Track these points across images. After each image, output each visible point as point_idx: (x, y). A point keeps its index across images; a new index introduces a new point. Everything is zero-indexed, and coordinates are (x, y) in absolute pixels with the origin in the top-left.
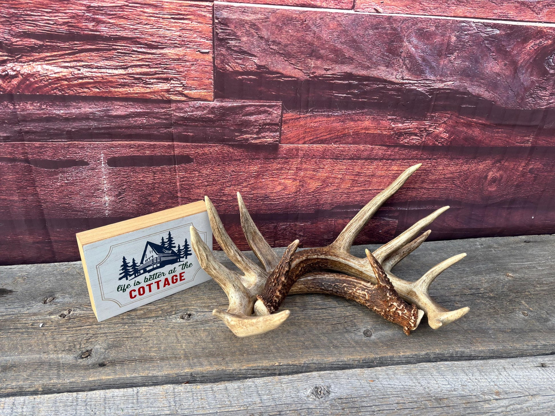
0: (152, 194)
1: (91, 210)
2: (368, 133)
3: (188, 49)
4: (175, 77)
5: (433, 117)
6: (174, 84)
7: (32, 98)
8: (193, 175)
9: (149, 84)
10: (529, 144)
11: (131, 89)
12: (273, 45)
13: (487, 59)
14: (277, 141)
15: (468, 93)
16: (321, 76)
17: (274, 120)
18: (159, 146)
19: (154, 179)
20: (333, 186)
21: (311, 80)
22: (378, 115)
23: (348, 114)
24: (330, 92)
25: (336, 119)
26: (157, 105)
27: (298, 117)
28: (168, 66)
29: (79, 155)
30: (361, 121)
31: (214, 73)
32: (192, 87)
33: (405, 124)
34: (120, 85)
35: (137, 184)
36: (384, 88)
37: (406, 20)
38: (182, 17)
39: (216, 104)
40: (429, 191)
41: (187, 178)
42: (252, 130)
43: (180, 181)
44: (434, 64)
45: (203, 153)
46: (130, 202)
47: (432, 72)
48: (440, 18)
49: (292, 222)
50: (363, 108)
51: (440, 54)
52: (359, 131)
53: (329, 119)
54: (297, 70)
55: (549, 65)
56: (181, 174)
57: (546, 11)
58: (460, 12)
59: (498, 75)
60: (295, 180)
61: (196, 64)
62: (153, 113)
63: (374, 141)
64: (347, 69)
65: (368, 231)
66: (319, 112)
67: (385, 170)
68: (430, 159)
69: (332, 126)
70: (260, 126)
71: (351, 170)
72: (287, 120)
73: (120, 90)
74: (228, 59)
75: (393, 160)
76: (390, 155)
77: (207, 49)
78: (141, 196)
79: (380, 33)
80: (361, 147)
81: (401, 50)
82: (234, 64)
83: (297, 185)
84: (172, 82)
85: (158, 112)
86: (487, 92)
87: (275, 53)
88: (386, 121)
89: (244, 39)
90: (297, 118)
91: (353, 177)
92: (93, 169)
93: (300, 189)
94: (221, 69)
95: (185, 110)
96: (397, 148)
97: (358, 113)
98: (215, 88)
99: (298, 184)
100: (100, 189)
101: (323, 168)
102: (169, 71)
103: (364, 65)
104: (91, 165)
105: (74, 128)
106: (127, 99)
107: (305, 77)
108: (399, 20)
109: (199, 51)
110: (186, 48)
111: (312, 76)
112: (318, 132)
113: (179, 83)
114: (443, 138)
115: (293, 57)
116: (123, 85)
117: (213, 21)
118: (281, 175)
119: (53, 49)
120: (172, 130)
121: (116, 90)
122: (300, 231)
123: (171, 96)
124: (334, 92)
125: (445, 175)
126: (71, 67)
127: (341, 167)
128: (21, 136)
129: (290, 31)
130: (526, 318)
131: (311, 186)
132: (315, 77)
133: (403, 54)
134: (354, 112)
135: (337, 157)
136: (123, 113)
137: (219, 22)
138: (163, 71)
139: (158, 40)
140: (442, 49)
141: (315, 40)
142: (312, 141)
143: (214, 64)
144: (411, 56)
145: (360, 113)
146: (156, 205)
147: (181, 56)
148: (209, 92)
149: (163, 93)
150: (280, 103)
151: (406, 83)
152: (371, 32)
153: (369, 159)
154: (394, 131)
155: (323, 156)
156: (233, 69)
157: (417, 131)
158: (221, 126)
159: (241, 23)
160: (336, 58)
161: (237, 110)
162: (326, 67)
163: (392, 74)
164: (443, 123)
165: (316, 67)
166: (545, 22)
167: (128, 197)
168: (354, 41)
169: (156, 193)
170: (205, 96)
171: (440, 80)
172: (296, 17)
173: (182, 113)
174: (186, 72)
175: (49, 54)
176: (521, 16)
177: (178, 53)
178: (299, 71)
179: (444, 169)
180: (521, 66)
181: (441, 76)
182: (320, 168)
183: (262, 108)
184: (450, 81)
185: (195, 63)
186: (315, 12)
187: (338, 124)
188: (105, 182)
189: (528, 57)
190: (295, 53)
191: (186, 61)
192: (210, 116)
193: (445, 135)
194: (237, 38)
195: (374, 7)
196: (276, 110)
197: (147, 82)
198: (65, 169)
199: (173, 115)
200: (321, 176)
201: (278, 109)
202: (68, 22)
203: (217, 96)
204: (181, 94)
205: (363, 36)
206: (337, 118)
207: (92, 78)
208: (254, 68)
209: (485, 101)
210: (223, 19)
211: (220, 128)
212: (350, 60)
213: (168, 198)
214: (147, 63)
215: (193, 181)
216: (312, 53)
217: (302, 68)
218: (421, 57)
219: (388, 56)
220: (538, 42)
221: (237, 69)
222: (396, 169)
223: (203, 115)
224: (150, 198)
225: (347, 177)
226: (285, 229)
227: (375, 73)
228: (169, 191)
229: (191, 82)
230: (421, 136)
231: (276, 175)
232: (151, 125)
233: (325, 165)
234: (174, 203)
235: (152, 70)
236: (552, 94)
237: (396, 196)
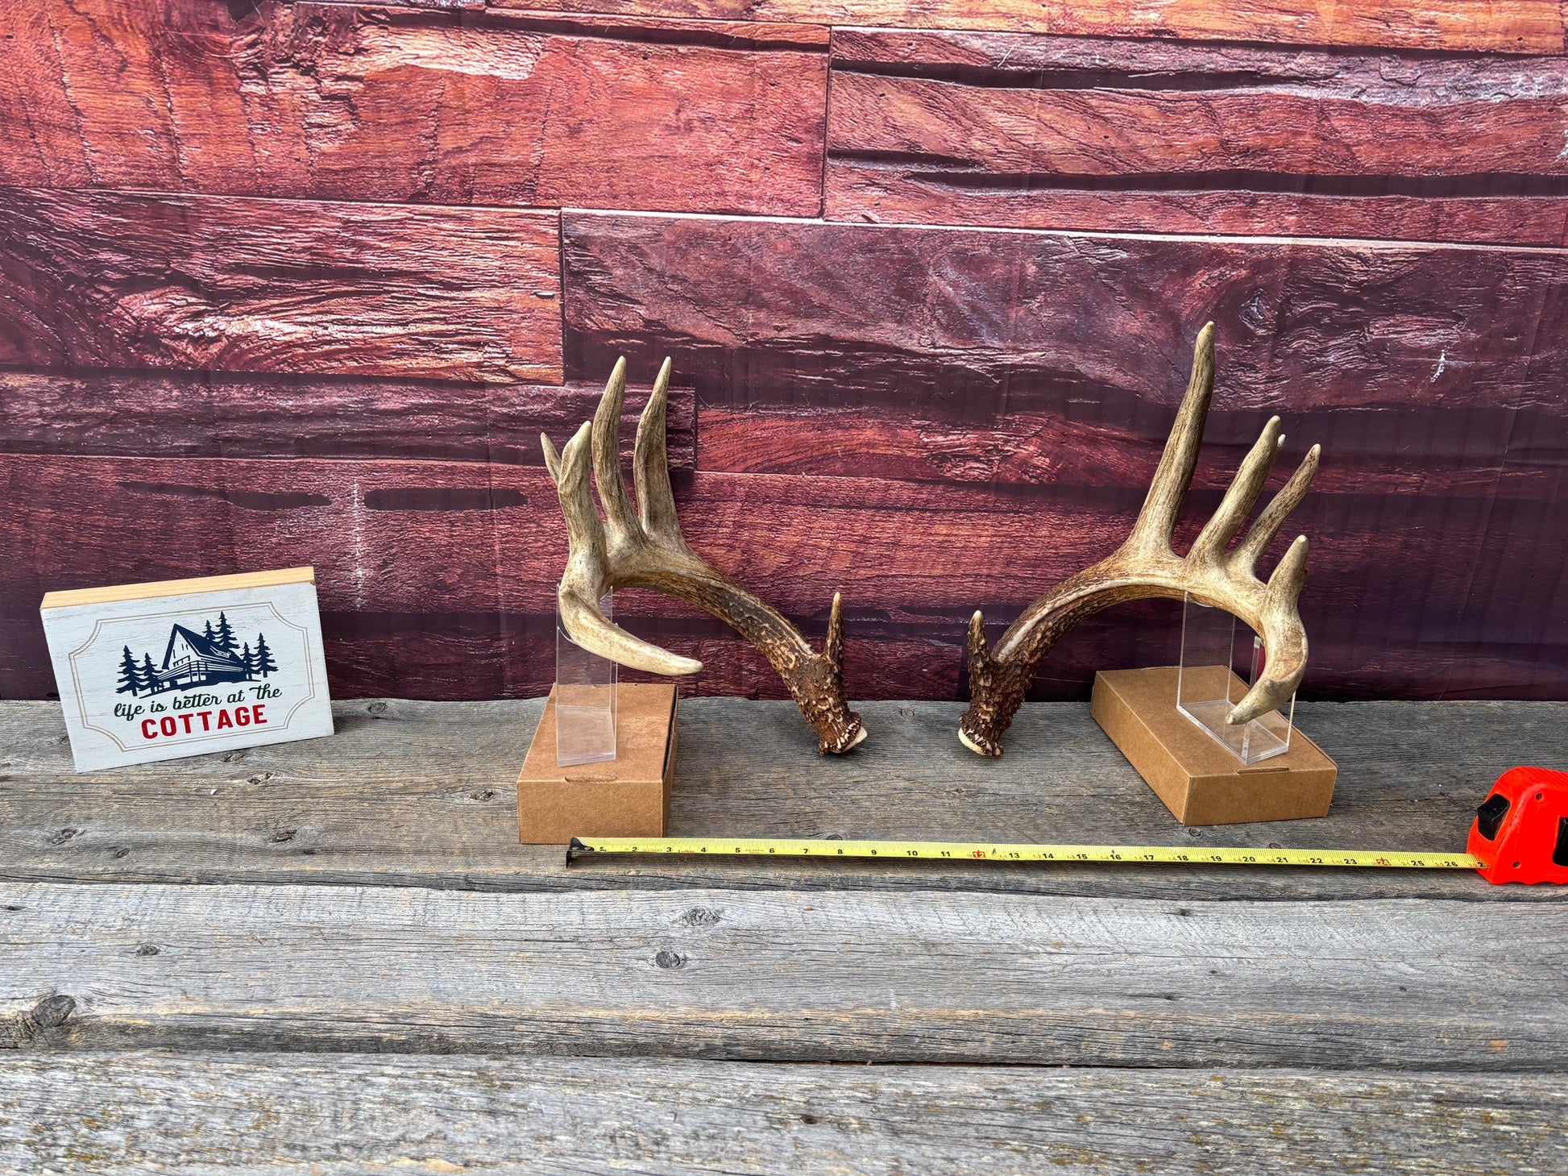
0: (446, 568)
1: (328, 596)
2: (874, 454)
3: (516, 291)
4: (492, 341)
5: (1009, 423)
6: (490, 353)
7: (242, 379)
8: (526, 531)
9: (446, 352)
11: (414, 362)
12: (673, 283)
13: (1111, 309)
14: (689, 464)
15: (1079, 375)
16: (770, 341)
17: (681, 423)
18: (463, 471)
19: (452, 536)
20: (815, 564)
21: (750, 349)
22: (892, 419)
23: (830, 414)
24: (788, 371)
25: (805, 424)
26: (460, 392)
27: (729, 417)
28: (479, 321)
29: (314, 484)
30: (857, 428)
31: (564, 334)
32: (524, 358)
33: (951, 437)
34: (394, 354)
35: (419, 545)
36: (898, 364)
37: (927, 234)
38: (505, 235)
39: (569, 390)
40: (1026, 583)
41: (515, 536)
43: (501, 543)
44: (996, 317)
45: (545, 486)
46: (403, 583)
47: (994, 332)
48: (998, 230)
50: (859, 404)
51: (1006, 298)
52: (854, 450)
53: (792, 424)
54: (720, 330)
55: (1252, 320)
56: (502, 527)
57: (1219, 212)
58: (1038, 220)
59: (1140, 339)
60: (731, 548)
61: (529, 318)
62: (453, 406)
63: (889, 470)
64: (819, 327)
65: (898, 669)
66: (770, 409)
68: (1017, 512)
69: (798, 437)
71: (849, 531)
72: (707, 423)
73: (394, 363)
74: (588, 309)
75: (935, 511)
76: (928, 501)
77: (550, 290)
78: (425, 571)
79: (877, 259)
80: (864, 481)
81: (925, 291)
82: (600, 318)
83: (737, 560)
84: (486, 348)
85: (462, 405)
86: (1119, 374)
87: (676, 298)
88: (910, 430)
89: (619, 272)
90: (727, 421)
91: (853, 546)
92: (338, 512)
93: (745, 569)
94: (576, 326)
95: (511, 401)
96: (941, 487)
97: (850, 414)
98: (566, 361)
99: (739, 557)
100: (349, 553)
101: (790, 525)
102: (482, 329)
103: (852, 319)
104: (334, 505)
105: (308, 433)
106: (405, 380)
107: (738, 342)
108: (913, 234)
109: (535, 294)
110: (511, 289)
111: (750, 340)
112: (773, 448)
113: (499, 350)
114: (1038, 467)
115: (712, 306)
116: (400, 354)
117: (561, 241)
118: (702, 536)
119: (283, 292)
120: (487, 439)
121: (387, 363)
122: (750, 660)
123: (486, 374)
124: (796, 371)
125: (1056, 548)
126: (312, 324)
127: (826, 523)
128: (216, 446)
129: (703, 258)
130: (1194, 839)
131: (767, 562)
132: (758, 342)
133: (929, 299)
134: (840, 411)
135: (816, 503)
136: (398, 406)
137: (572, 242)
138: (469, 330)
139: (462, 275)
140: (1010, 290)
141: (752, 274)
142: (760, 467)
143: (563, 317)
144: (946, 303)
145: (854, 413)
146: (453, 590)
147: (504, 302)
148: (555, 368)
149: (470, 369)
150: (691, 391)
151: (942, 355)
152: (860, 258)
153: (883, 508)
154: (929, 450)
155: (787, 498)
156: (599, 327)
157: (978, 451)
159: (612, 245)
160: (796, 307)
162: (777, 325)
163: (911, 337)
164: (1034, 435)
165: (759, 324)
166: (1222, 235)
167: (400, 571)
168: (828, 274)
169: (453, 565)
170: (549, 375)
171: (1014, 349)
172: (712, 233)
173: (505, 407)
174: (512, 332)
175: (276, 302)
176: (1167, 224)
177: (497, 298)
178: (724, 330)
179: (1052, 536)
180: (1188, 322)
181: (1014, 340)
182: (782, 524)
184: (1036, 350)
185: (529, 314)
186: (747, 222)
187: (810, 435)
188: (358, 539)
189: (1201, 304)
190: (716, 298)
191: (512, 311)
192: (558, 413)
193: (1043, 462)
194: (606, 271)
195: (863, 212)
196: (683, 404)
197: (442, 348)
198: (288, 511)
199: (489, 411)
200: (787, 542)
201: (688, 401)
202: (312, 248)
203: (569, 377)
204: (503, 371)
205: (845, 265)
206: (807, 421)
207: (346, 342)
208: (639, 325)
209: (1118, 391)
210: (578, 237)
212: (823, 311)
213: (478, 577)
214: (442, 316)
215: (525, 542)
216: (747, 298)
217: (730, 326)
218: (968, 303)
219: (898, 303)
220: (1216, 273)
221: (606, 327)
222: (944, 532)
223: (545, 411)
224: (441, 575)
225: (841, 546)
226: (716, 656)
227: (875, 334)
228: (481, 563)
229: (521, 349)
230: (990, 462)
231: (694, 535)
232: (450, 429)
233: (791, 519)
234: (489, 587)
235: (451, 327)
236: (1271, 379)
237: (953, 592)
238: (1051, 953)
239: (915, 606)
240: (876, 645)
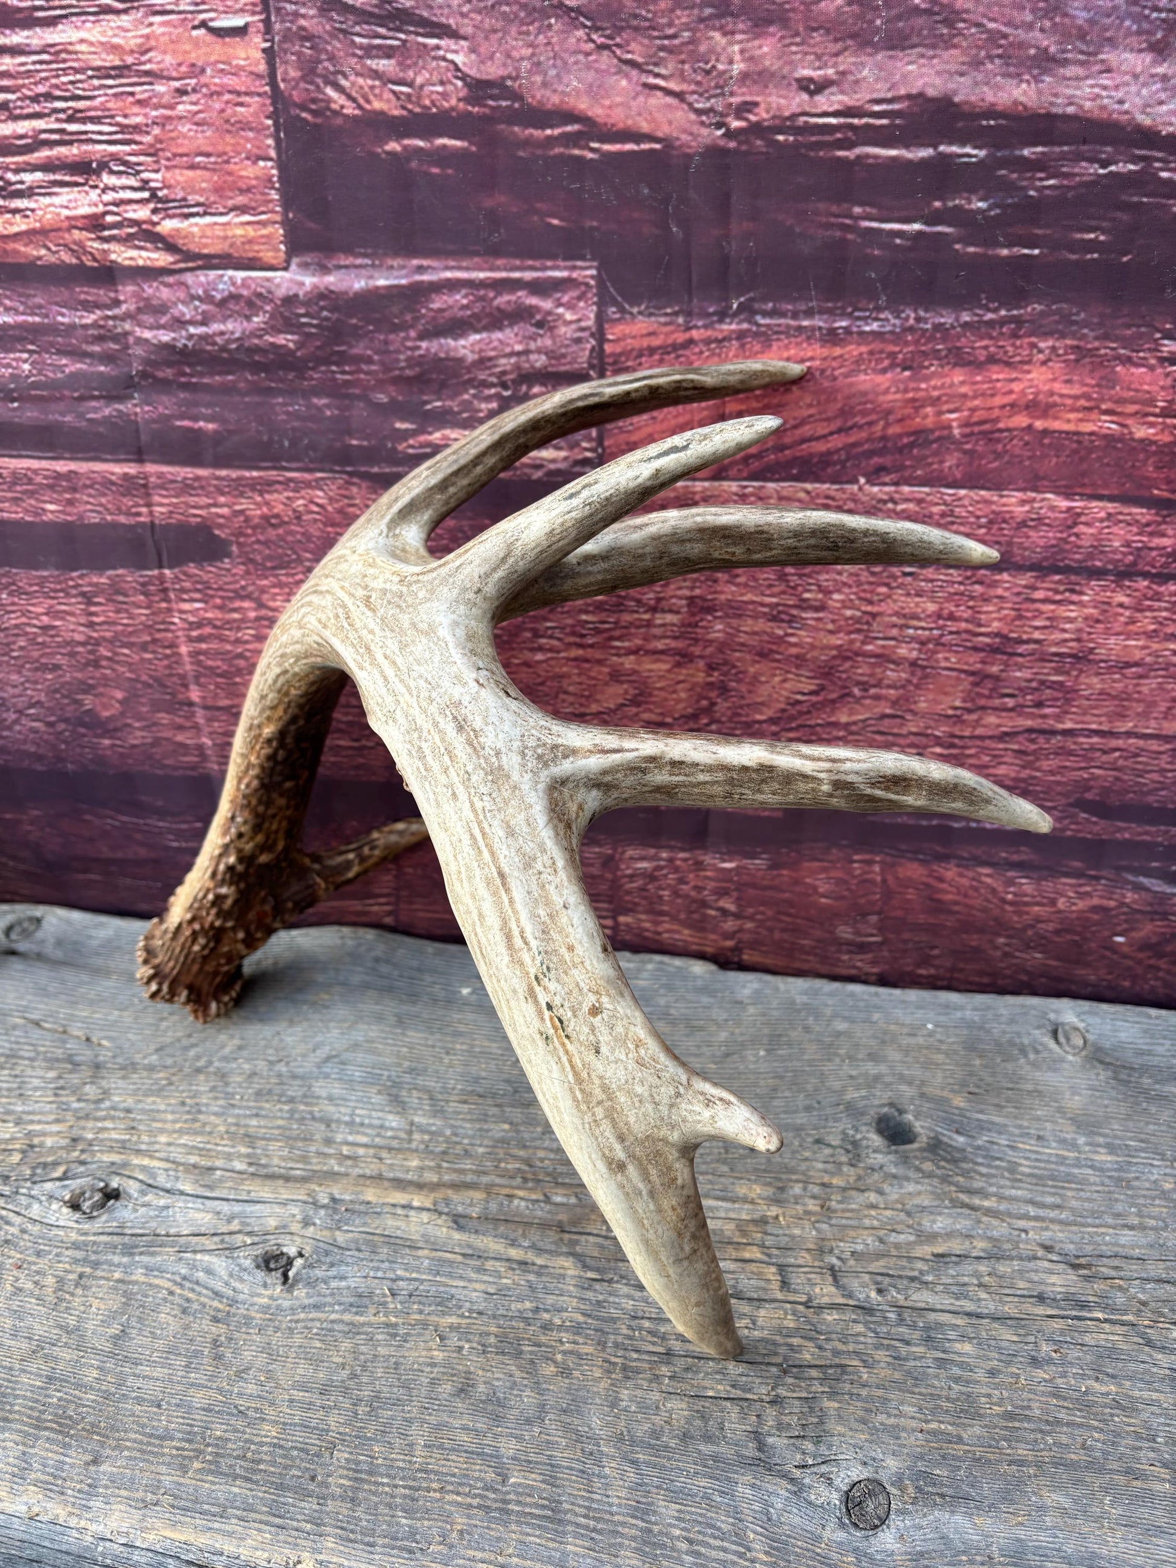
0: (92, 687)
2: (1045, 432)
3: (158, 19)
4: (116, 158)
6: (114, 189)
8: (236, 616)
9: (19, 194)
16: (786, 124)
17: (564, 356)
18: (91, 482)
19: (91, 625)
20: (877, 698)
21: (736, 151)
22: (1106, 337)
23: (937, 327)
24: (834, 209)
25: (871, 353)
26: (65, 293)
27: (681, 337)
28: (81, 104)
30: (1008, 364)
31: (277, 131)
32: (192, 199)
35: (33, 641)
39: (300, 279)
41: (215, 627)
42: (467, 406)
43: (190, 640)
45: (265, 518)
46: (20, 712)
49: (683, 850)
50: (1019, 298)
52: (997, 420)
53: (837, 351)
54: (658, 100)
56: (186, 606)
60: (684, 658)
61: (194, 90)
62: (54, 329)
63: (1083, 474)
64: (923, 74)
65: (1057, 932)
66: (783, 314)
67: (1150, 635)
69: (851, 385)
70: (504, 386)
71: (964, 625)
72: (627, 353)
74: (332, 58)
77: (236, 12)
78: (56, 691)
80: (1013, 502)
82: (360, 81)
83: (695, 684)
84: (107, 179)
85: (72, 327)
88: (1152, 368)
90: (675, 347)
91: (974, 661)
93: (713, 704)
94: (303, 107)
95: (175, 312)
97: (991, 324)
98: (287, 202)
99: (701, 677)
101: (822, 608)
102: (90, 127)
103: (1022, 45)
107: (705, 131)
109: (203, 24)
110: (146, 15)
111: (736, 124)
113: (132, 182)
115: (636, 29)
118: (617, 633)
120: (135, 407)
122: (722, 893)
123: (113, 246)
124: (857, 210)
127: (911, 604)
132: (756, 129)
134: (966, 317)
138: (62, 131)
142: (755, 465)
143: (273, 83)
145: (1003, 322)
146: (116, 730)
147: (132, 52)
148: (263, 224)
149: (77, 234)
150: (587, 272)
153: (1058, 570)
156: (360, 107)
158: (334, 390)
160: (861, 17)
161: (395, 309)
162: (807, 72)
165: (757, 77)
167: (11, 691)
169: (105, 681)
170: (250, 242)
173: (163, 327)
174: (156, 131)
177: (115, 40)
178: (669, 100)
182: (804, 605)
183: (506, 298)
185: (193, 81)
187: (884, 380)
191: (154, 76)
192: (281, 339)
196: (570, 306)
197: (9, 183)
199: (131, 340)
200: (813, 647)
201: (579, 298)
203: (300, 243)
204: (148, 235)
206: (877, 346)
208: (455, 96)
211: (328, 396)
212: (939, 24)
213: (157, 706)
215: (238, 641)
217: (684, 87)
221: (377, 105)
223: (253, 334)
224: (88, 701)
225: (947, 659)
226: (651, 877)
227: (1086, 89)
228: (156, 679)
229: (181, 176)
231: (598, 631)
232: (52, 385)
233: (827, 592)
234: (180, 728)
235: (24, 127)
239: (1114, 800)
240: (1011, 882)
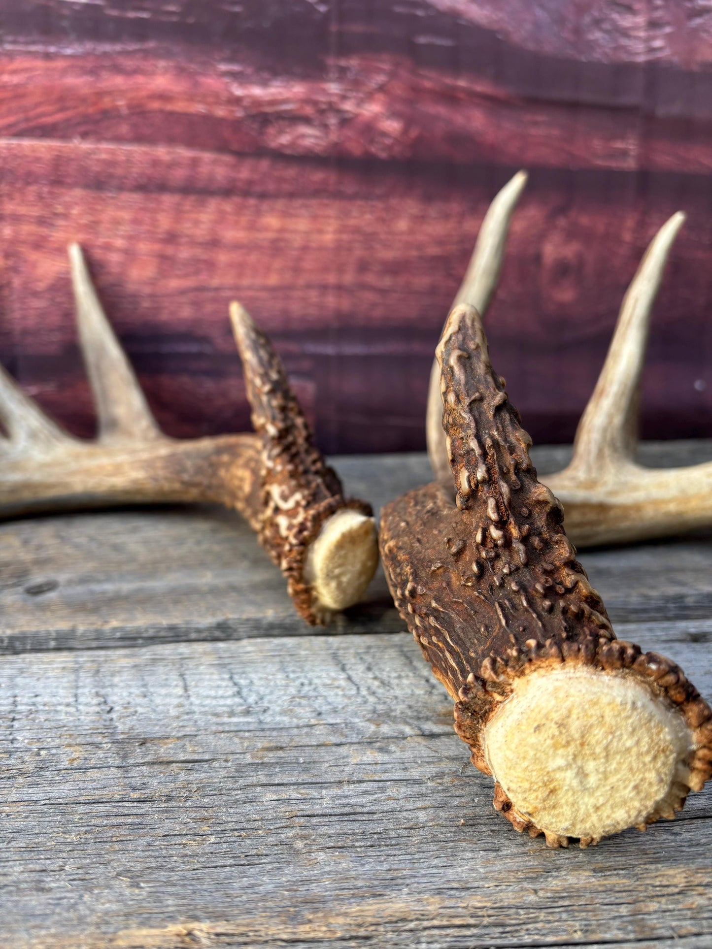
2: (170, 112)
5: (343, 71)
10: (630, 164)
22: (190, 61)
23: (104, 52)
25: (70, 66)
30: (143, 74)
33: (271, 89)
50: (143, 38)
52: (144, 105)
53: (51, 64)
63: (196, 136)
66: (19, 43)
68: (366, 198)
75: (263, 196)
76: (250, 182)
80: (162, 152)
88: (215, 78)
96: (266, 161)
97: (132, 51)
112: (29, 101)
114: (387, 134)
125: (419, 248)
131: (39, 271)
134: (118, 47)
142: (16, 129)
145: (138, 51)
153: (193, 192)
154: (244, 108)
155: (58, 177)
157: (309, 110)
164: (377, 89)
209: (476, 28)
222: (276, 226)
230: (325, 127)
233: (68, 207)
236: (653, 24)
237: (296, 309)
238: (432, 736)
240: (201, 382)
